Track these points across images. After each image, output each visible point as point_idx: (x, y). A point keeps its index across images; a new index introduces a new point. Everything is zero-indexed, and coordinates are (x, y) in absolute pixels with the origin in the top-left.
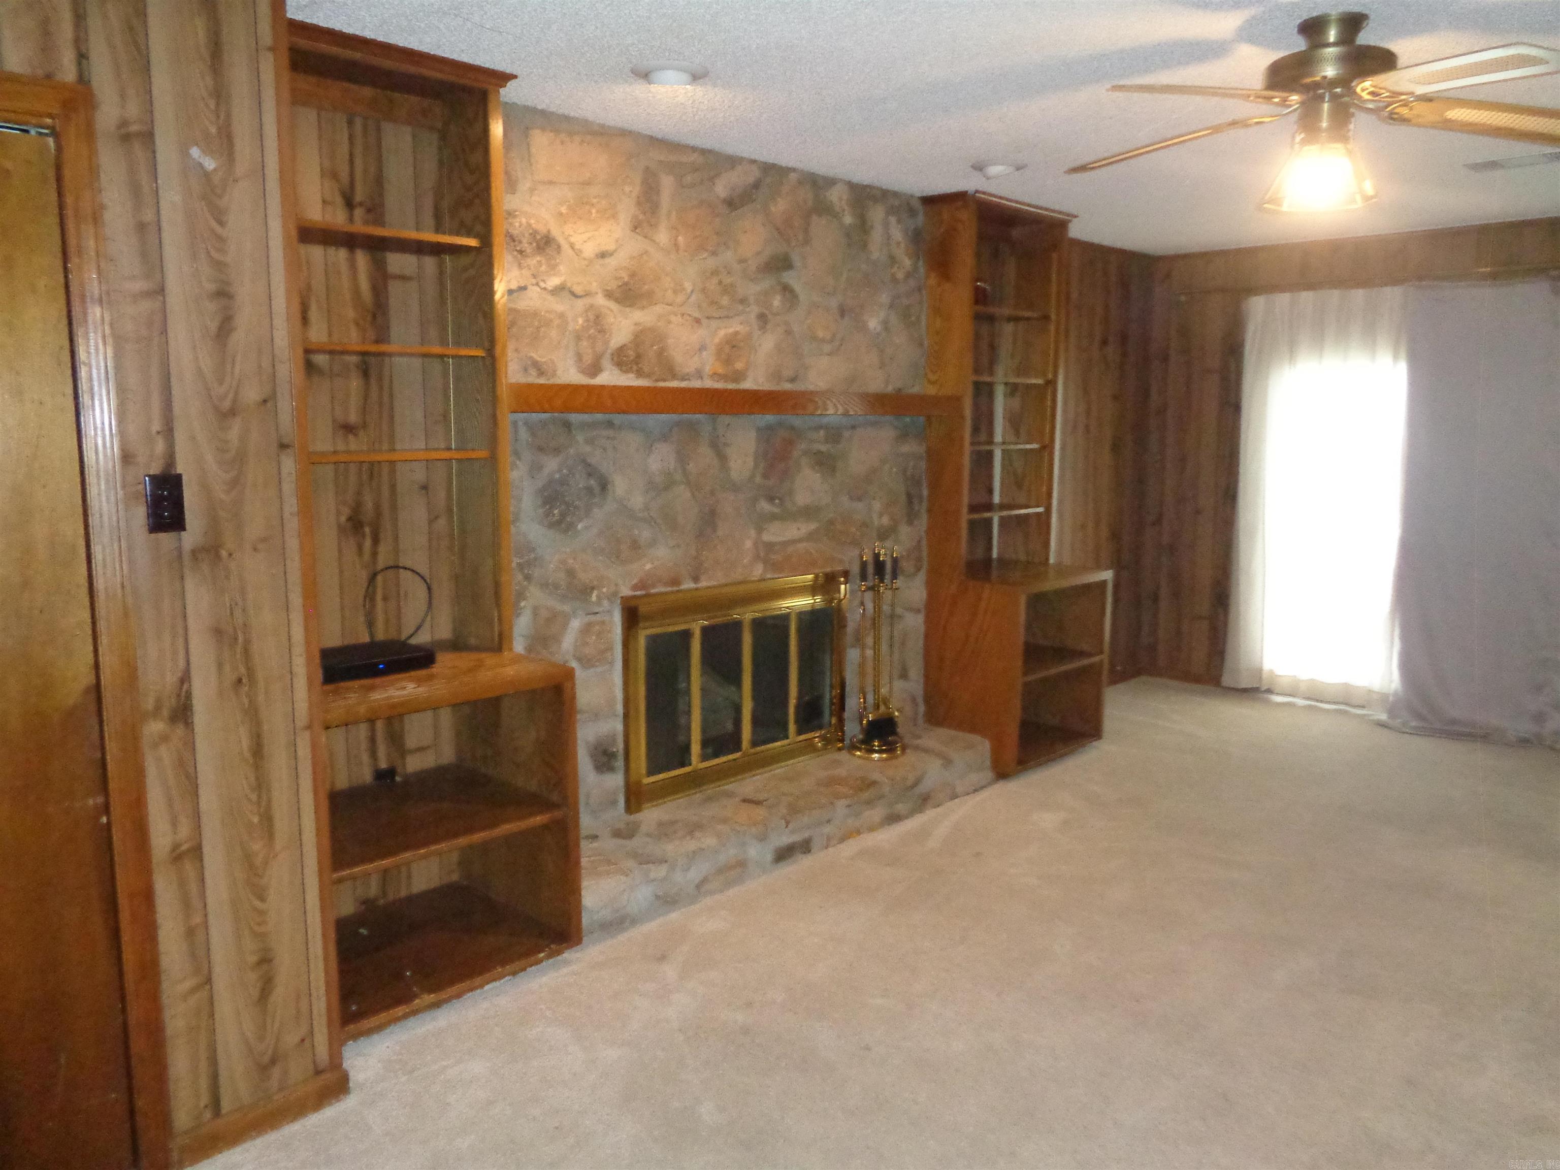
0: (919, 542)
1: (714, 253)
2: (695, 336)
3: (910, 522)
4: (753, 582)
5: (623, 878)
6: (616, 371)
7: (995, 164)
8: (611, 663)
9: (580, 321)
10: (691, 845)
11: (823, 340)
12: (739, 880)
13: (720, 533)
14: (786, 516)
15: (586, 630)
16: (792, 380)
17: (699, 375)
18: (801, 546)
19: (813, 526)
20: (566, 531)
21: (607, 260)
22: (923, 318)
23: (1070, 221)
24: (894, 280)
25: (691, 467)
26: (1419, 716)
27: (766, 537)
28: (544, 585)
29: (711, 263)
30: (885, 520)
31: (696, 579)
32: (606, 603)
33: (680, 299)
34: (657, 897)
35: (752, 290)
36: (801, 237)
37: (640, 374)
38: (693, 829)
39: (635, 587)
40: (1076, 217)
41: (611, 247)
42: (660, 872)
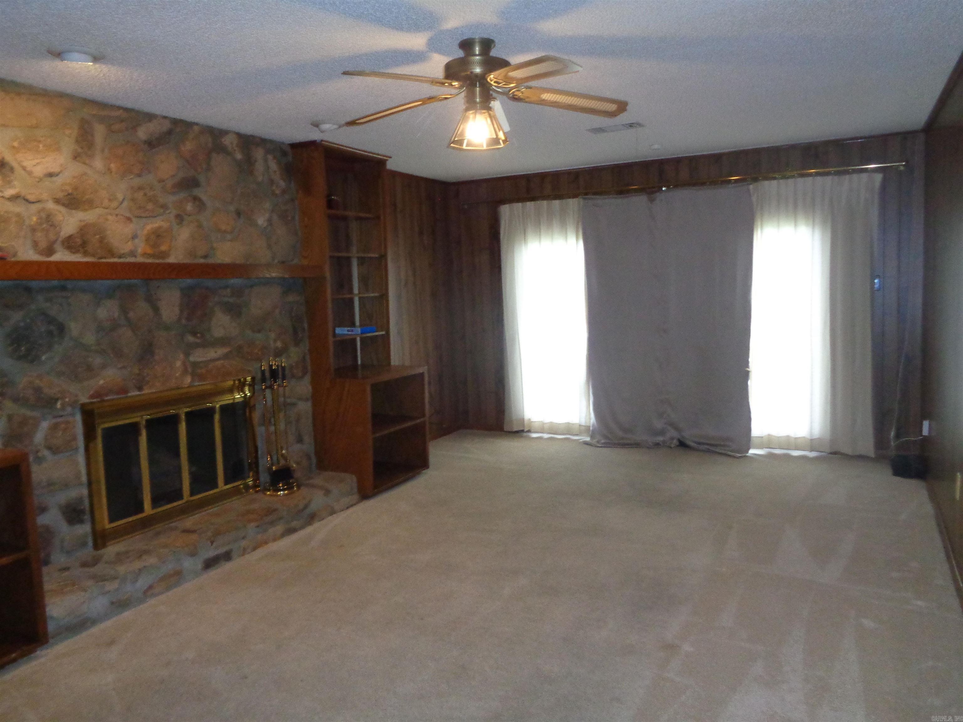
0: (304, 357)
1: (139, 175)
2: (128, 229)
3: (297, 344)
4: (185, 388)
5: (83, 594)
6: (67, 252)
7: (324, 123)
8: (77, 449)
9: (35, 219)
10: (138, 565)
11: (225, 232)
12: (177, 584)
13: (157, 357)
14: (205, 344)
15: (54, 427)
16: (205, 257)
17: (133, 253)
18: (219, 363)
19: (225, 350)
20: (32, 361)
21: (54, 179)
22: (297, 218)
23: (387, 160)
24: (274, 194)
25: (131, 314)
26: (606, 437)
27: (192, 359)
28: (16, 400)
29: (137, 181)
30: (279, 344)
31: (140, 389)
32: (69, 409)
33: (114, 204)
34: (112, 603)
35: (171, 199)
36: (204, 166)
37: (86, 254)
38: (141, 554)
39: (92, 397)
40: (390, 157)
41: (56, 169)
42: (111, 586)
